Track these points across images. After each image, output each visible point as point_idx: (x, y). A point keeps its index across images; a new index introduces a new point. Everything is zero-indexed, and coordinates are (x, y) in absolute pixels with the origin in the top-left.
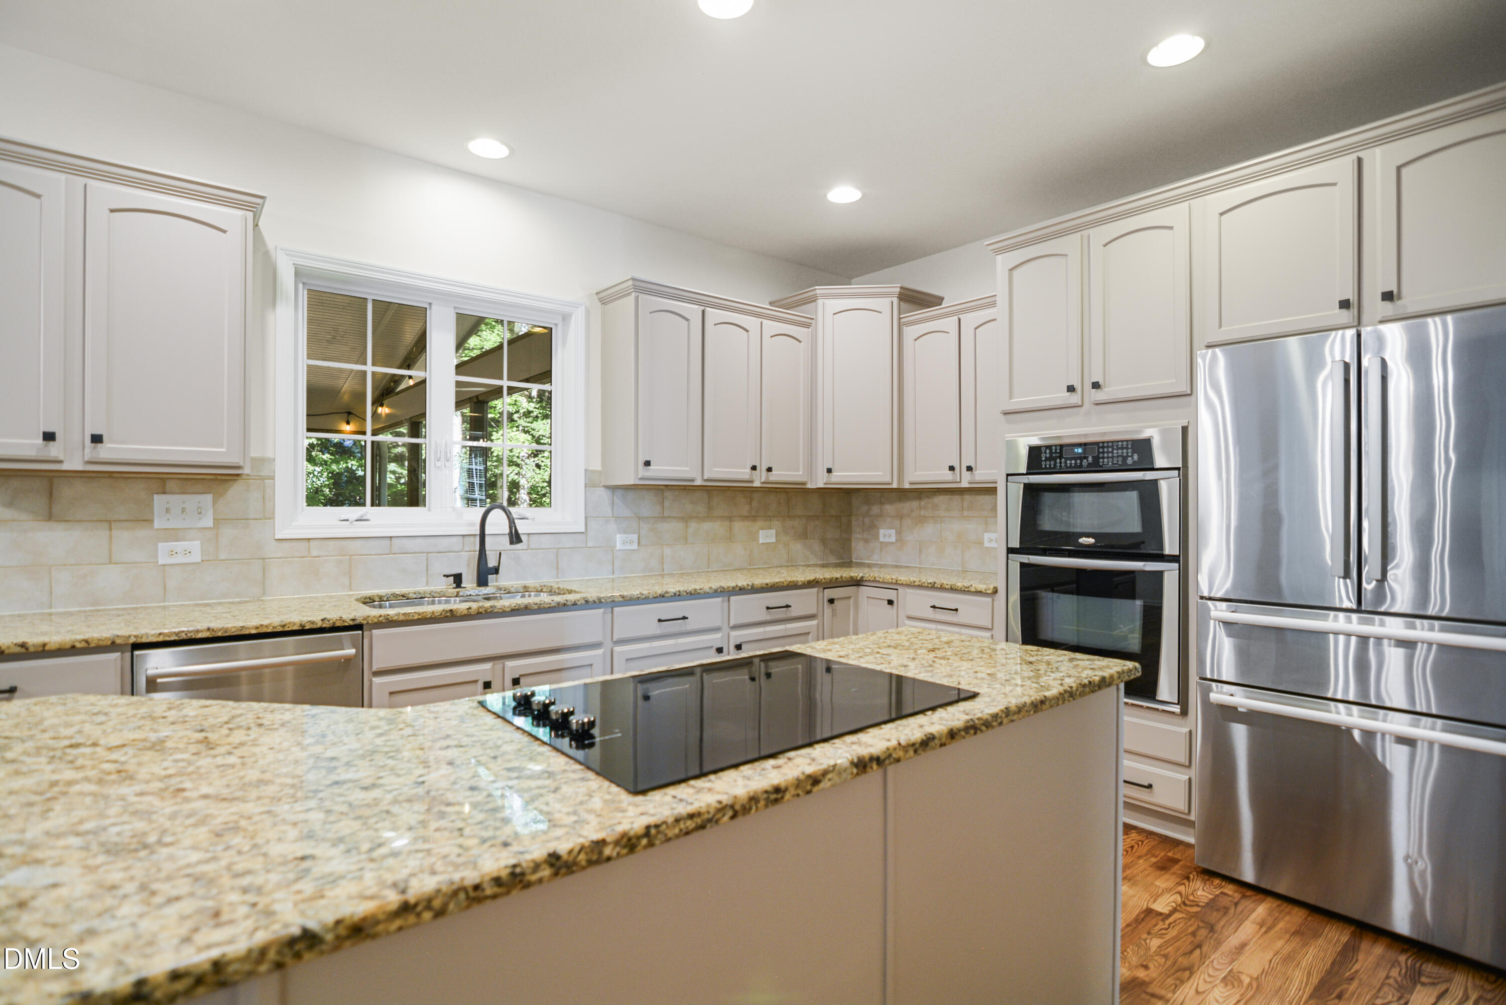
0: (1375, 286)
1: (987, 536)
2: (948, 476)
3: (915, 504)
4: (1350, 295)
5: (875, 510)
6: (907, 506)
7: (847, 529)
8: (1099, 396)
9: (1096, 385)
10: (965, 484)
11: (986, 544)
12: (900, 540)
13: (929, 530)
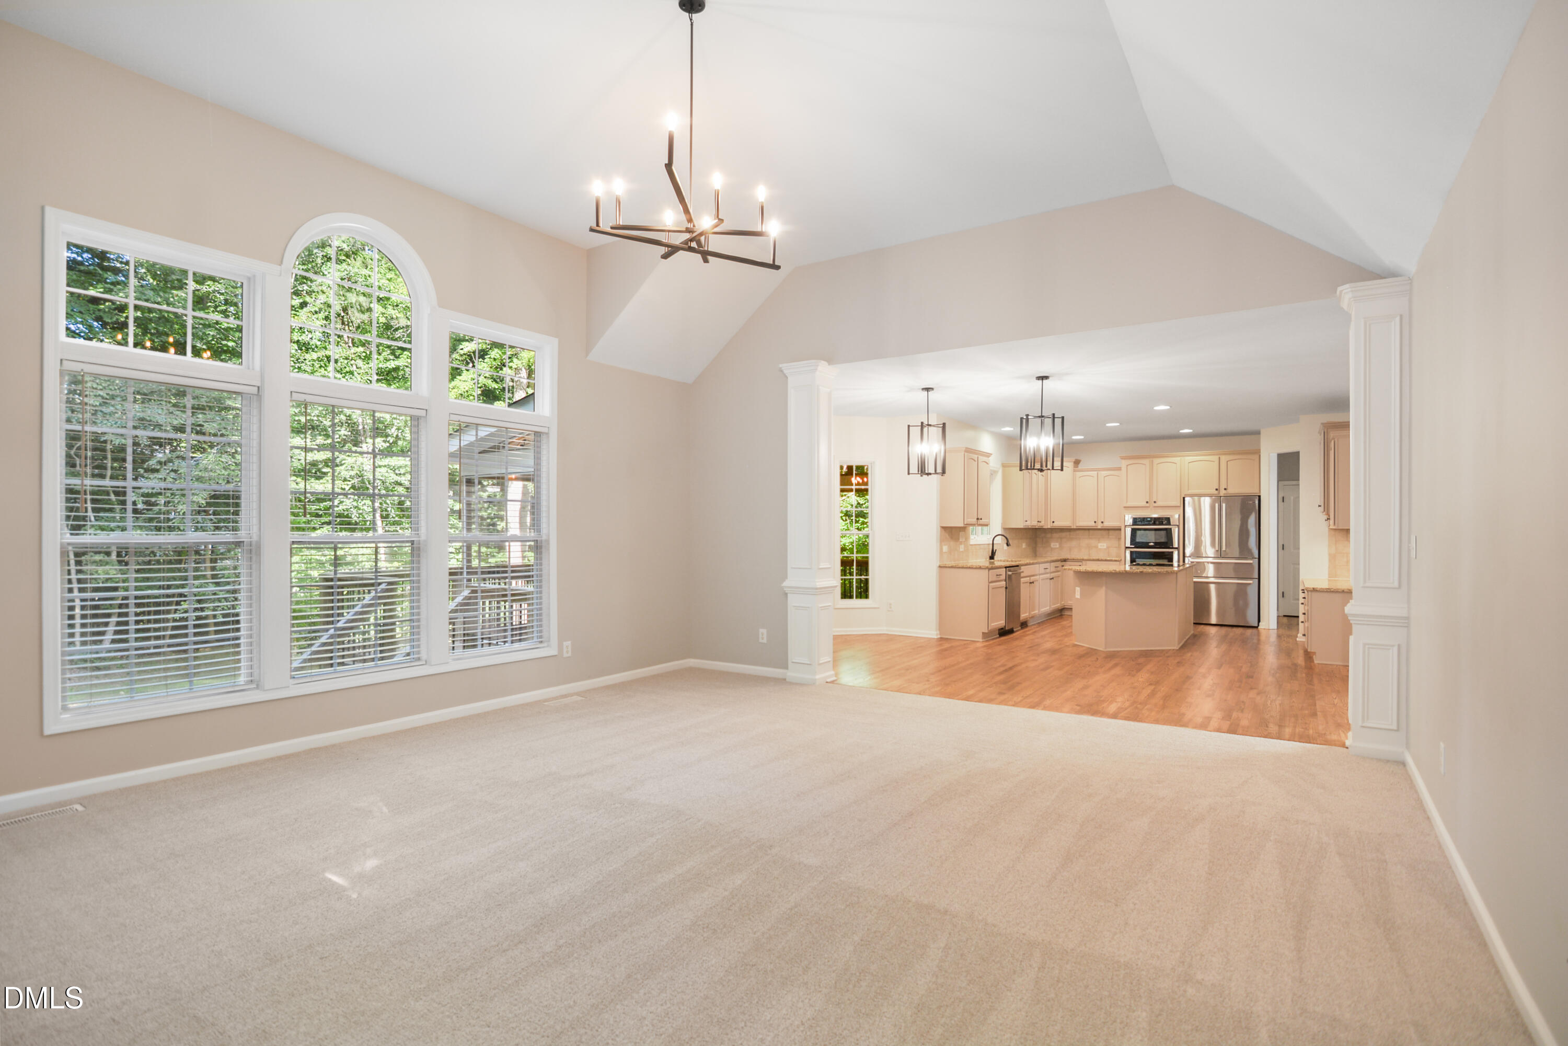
0: (1223, 486)
1: (1099, 544)
2: (1093, 524)
3: (1068, 533)
4: (1217, 488)
5: (1049, 535)
6: (1064, 534)
7: (1036, 543)
8: (1155, 505)
9: (1155, 502)
10: (1099, 527)
11: (1099, 547)
12: (1061, 546)
13: (1074, 543)
